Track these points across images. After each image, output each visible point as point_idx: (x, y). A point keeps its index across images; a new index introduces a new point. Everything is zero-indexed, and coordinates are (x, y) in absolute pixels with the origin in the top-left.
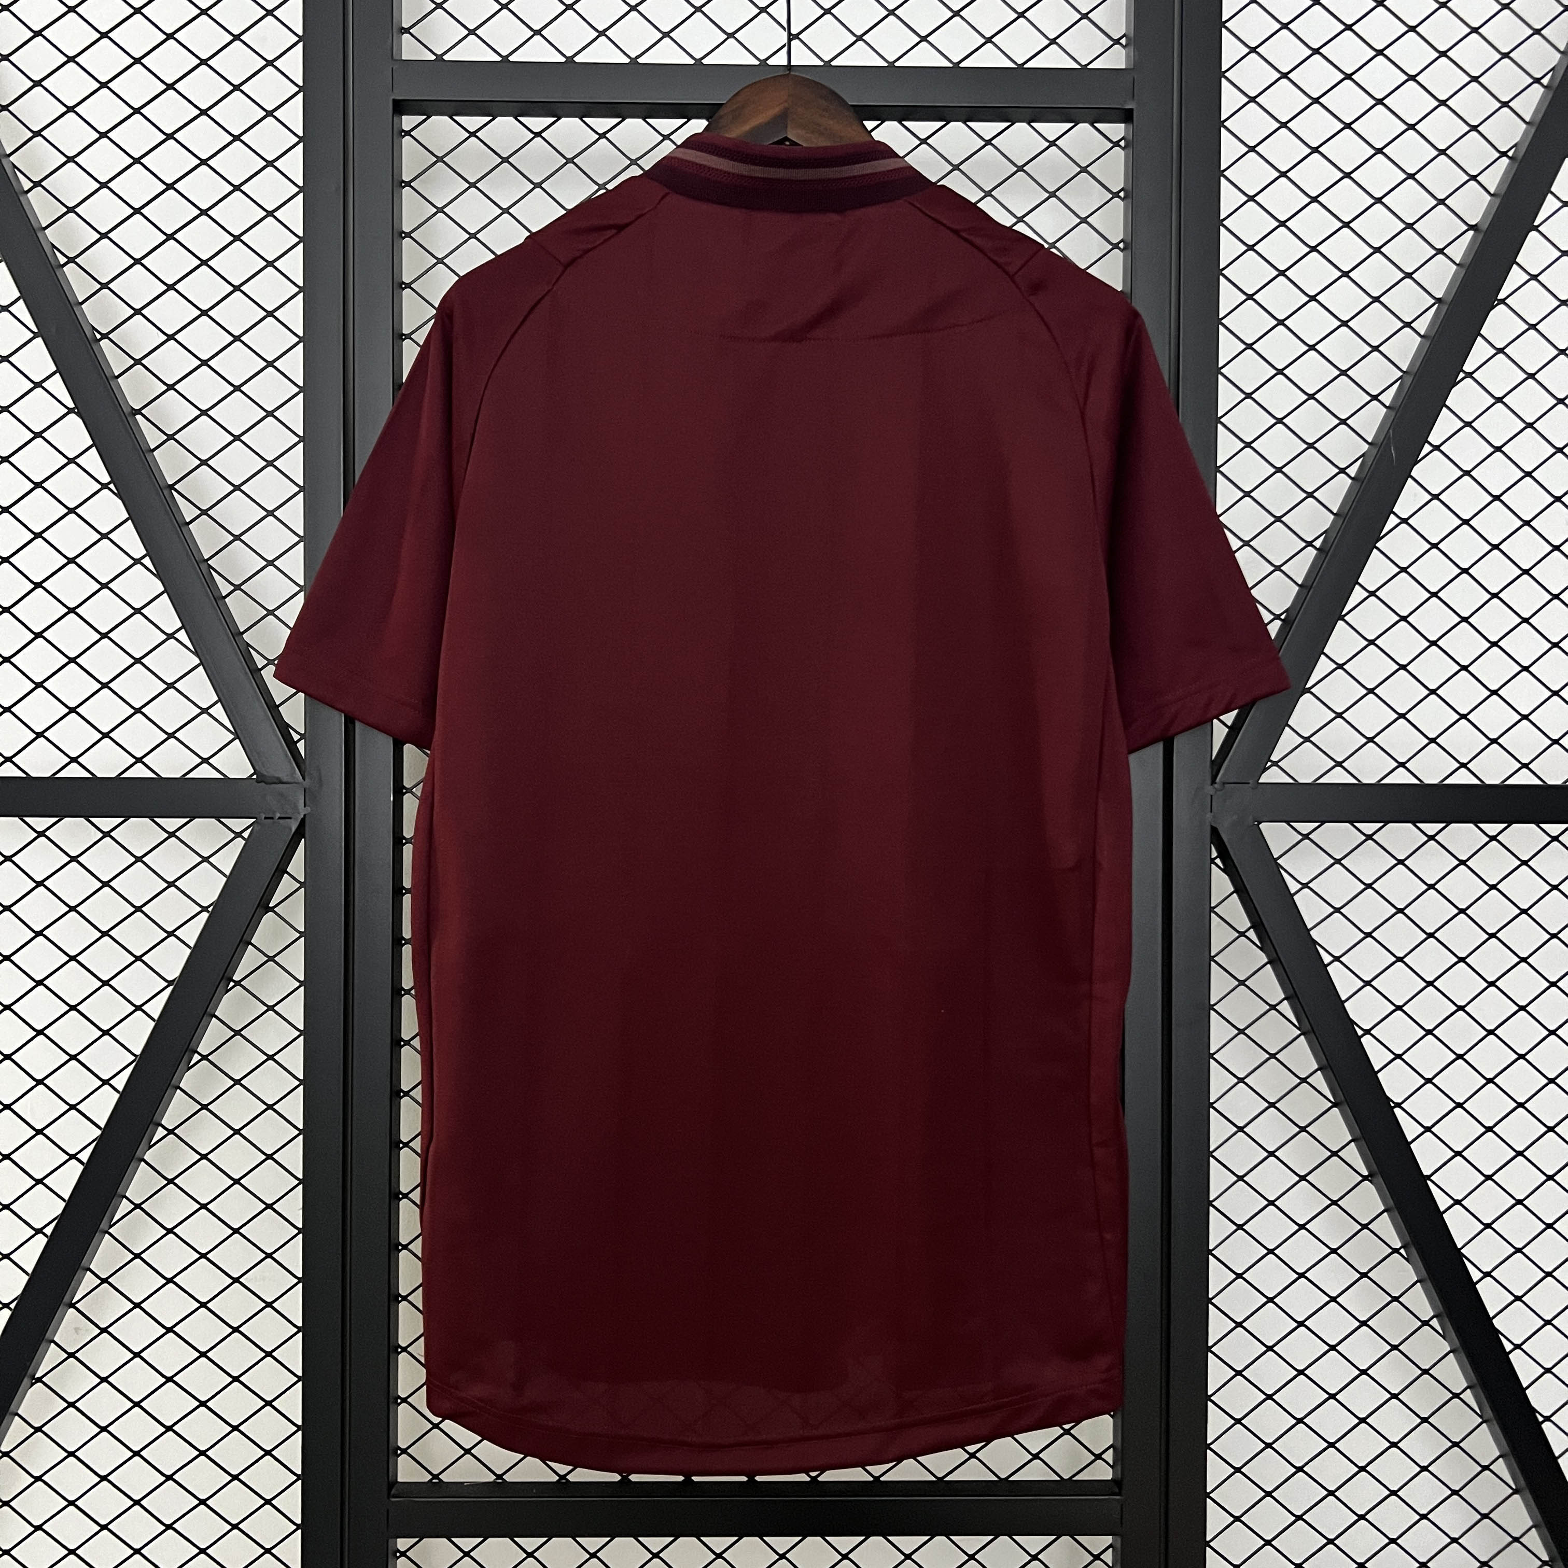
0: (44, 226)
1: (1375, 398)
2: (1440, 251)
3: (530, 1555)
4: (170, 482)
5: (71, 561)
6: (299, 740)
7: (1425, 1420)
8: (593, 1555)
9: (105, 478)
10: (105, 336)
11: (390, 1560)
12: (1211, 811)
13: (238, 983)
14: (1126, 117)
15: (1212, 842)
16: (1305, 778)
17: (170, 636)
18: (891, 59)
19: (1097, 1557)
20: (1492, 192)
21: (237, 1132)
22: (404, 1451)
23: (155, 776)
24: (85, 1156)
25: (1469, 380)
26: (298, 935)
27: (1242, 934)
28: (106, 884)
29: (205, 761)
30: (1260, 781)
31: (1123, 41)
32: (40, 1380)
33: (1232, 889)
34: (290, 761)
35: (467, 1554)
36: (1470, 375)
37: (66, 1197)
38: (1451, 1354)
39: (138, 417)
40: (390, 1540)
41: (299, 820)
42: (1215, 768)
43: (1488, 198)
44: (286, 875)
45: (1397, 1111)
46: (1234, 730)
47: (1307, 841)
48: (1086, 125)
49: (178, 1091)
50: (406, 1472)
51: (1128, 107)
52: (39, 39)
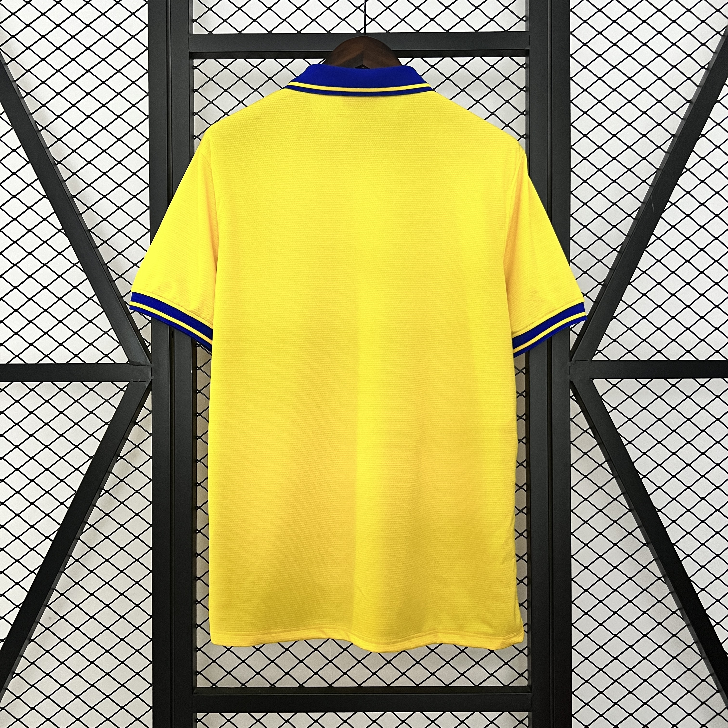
0: (31, 113)
1: (644, 181)
2: (674, 113)
3: (258, 721)
4: (89, 229)
5: (45, 265)
6: (149, 346)
7: (674, 658)
8: (287, 721)
9: (60, 227)
10: (59, 162)
11: (193, 723)
12: (570, 374)
13: (122, 458)
14: (526, 53)
15: (570, 388)
16: (614, 358)
17: (90, 299)
18: (417, 29)
19: (521, 722)
20: (698, 85)
21: (122, 526)
22: (200, 673)
23: (83, 363)
24: (52, 537)
25: (688, 172)
26: (149, 435)
27: (585, 431)
28: (61, 413)
29: (106, 356)
30: (592, 360)
31: (524, 19)
32: (33, 640)
33: (581, 410)
34: (145, 356)
35: (229, 720)
36: (688, 170)
37: (44, 556)
38: (686, 627)
39: (75, 199)
40: (194, 714)
41: (149, 382)
42: (571, 354)
43: (696, 88)
44: (143, 407)
45: (659, 513)
46: (580, 336)
47: (615, 388)
48: (508, 58)
49: (95, 507)
50: (201, 682)
51: (527, 49)
52: (29, 27)
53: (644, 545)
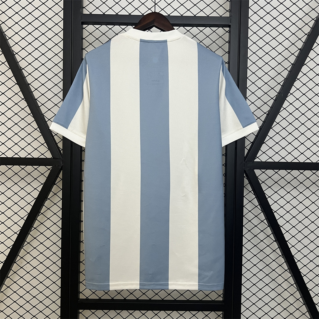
0: (11, 46)
1: (279, 84)
2: (293, 54)
3: (106, 313)
4: (36, 98)
5: (16, 114)
6: (61, 150)
7: (286, 290)
8: (118, 314)
9: (23, 98)
10: (23, 69)
11: (78, 314)
12: (244, 167)
13: (49, 199)
14: (229, 26)
15: (244, 173)
16: (264, 161)
17: (36, 129)
18: (182, 14)
19: (219, 316)
21: (48, 228)
22: (81, 292)
23: (32, 157)
24: (18, 233)
26: (61, 189)
27: (250, 192)
28: (22, 179)
29: (43, 154)
31: (229, 11)
32: (9, 277)
33: (248, 183)
34: (60, 155)
35: (93, 313)
36: (298, 79)
37: (14, 241)
38: (291, 277)
39: (30, 85)
40: (78, 310)
41: (61, 166)
42: (245, 158)
43: (303, 43)
45: (281, 228)
46: (249, 150)
47: (264, 173)
48: (221, 28)
49: (37, 220)
50: (81, 297)
51: (229, 24)
52: (10, 9)
53: (274, 241)
